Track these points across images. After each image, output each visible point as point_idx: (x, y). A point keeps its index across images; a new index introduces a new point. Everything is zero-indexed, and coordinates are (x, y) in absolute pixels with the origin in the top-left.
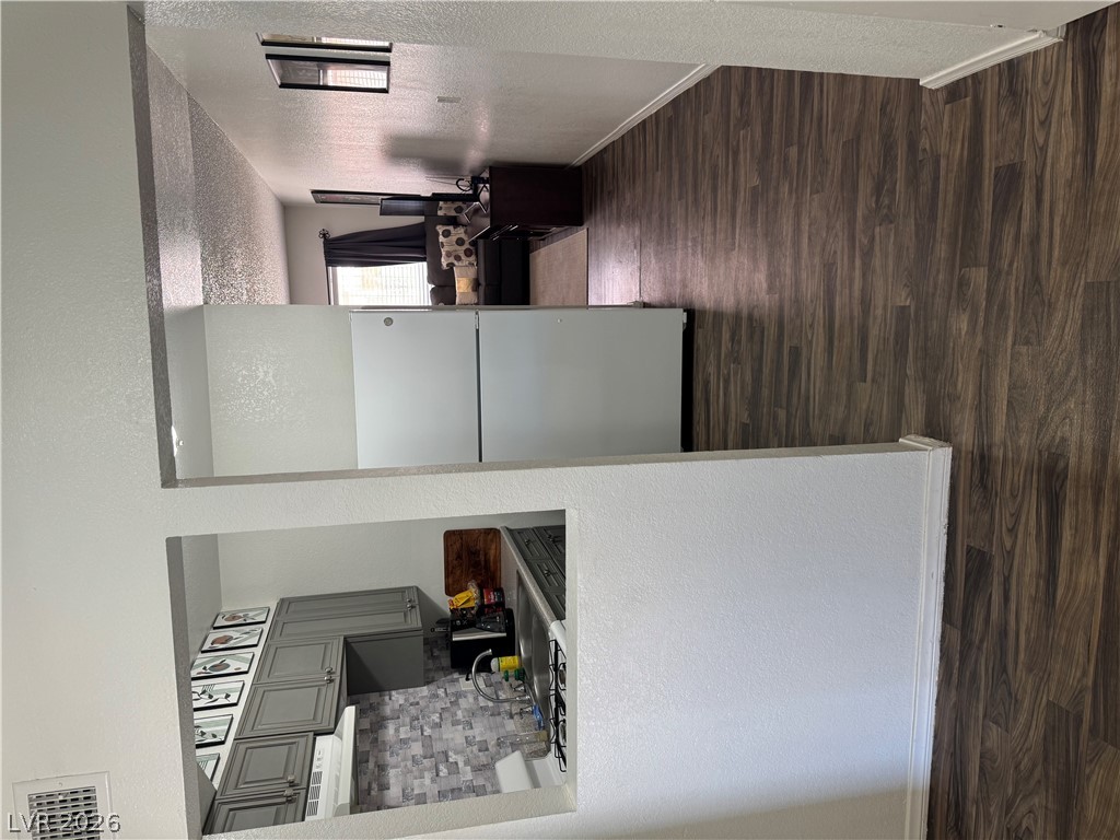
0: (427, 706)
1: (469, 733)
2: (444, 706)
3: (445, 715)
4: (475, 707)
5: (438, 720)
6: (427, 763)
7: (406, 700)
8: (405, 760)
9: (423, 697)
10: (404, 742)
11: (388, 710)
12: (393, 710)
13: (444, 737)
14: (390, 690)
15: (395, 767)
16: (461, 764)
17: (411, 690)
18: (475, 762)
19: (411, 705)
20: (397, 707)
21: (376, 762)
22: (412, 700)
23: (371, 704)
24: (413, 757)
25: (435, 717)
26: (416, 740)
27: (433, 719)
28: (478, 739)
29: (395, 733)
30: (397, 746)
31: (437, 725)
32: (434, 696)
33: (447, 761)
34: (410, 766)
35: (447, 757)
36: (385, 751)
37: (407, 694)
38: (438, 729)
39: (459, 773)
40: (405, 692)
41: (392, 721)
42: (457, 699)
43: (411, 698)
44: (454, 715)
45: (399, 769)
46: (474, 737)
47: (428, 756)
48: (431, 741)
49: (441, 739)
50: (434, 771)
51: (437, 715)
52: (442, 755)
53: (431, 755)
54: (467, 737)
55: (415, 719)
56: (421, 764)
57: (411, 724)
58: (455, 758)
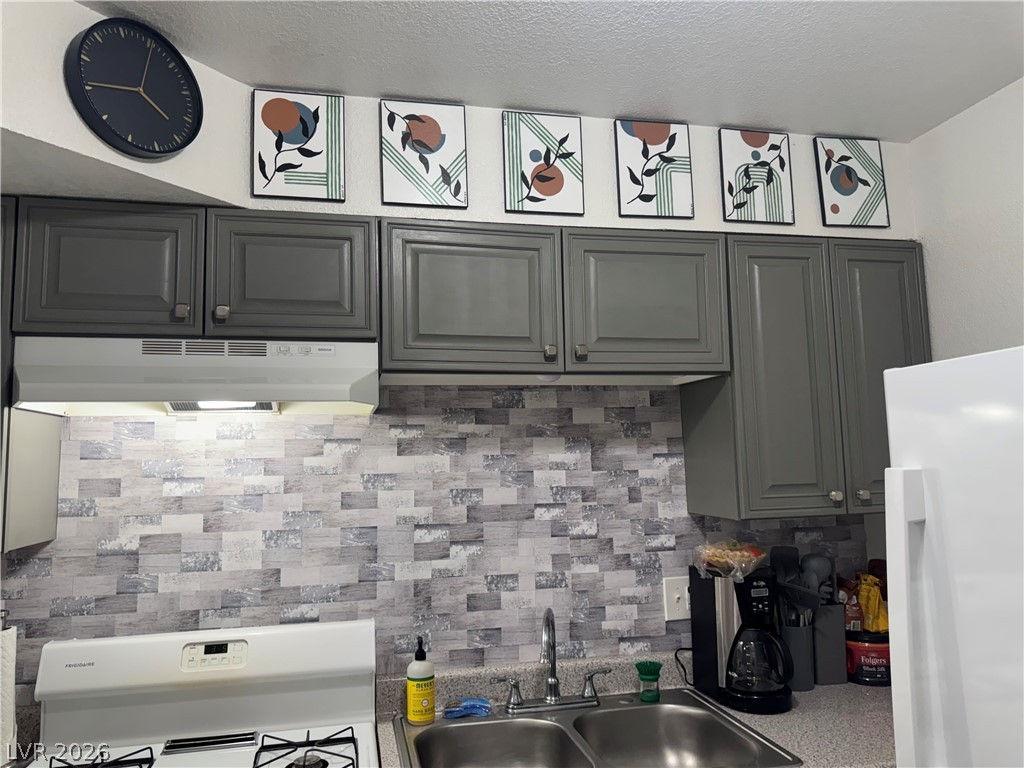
0: (622, 516)
1: (527, 583)
2: (616, 543)
3: (588, 547)
4: (604, 596)
5: (575, 531)
6: (457, 512)
7: (649, 482)
8: (471, 477)
9: (653, 510)
10: (525, 476)
11: (624, 451)
12: (620, 460)
14: (687, 455)
15: (455, 464)
16: (440, 564)
17: (682, 489)
18: (440, 586)
19: (631, 490)
20: (632, 466)
21: (474, 435)
22: (645, 491)
23: (647, 425)
24: (479, 491)
25: (588, 527)
26: (522, 495)
27: (579, 524)
28: (505, 596)
29: (552, 463)
30: (513, 466)
31: (561, 530)
32: (653, 529)
33: (452, 543)
34: (452, 485)
35: (465, 542)
36: (502, 449)
37: (668, 482)
38: (549, 531)
39: (416, 559)
40: (674, 480)
41: (589, 459)
42: (637, 568)
43: (654, 490)
44: (587, 559)
45: (447, 469)
46: (512, 589)
47: (473, 513)
48: (516, 519)
49: (519, 535)
50: (431, 521)
51: (593, 531)
52: (471, 535)
53: (475, 519)
54: (514, 577)
55: (586, 495)
56: (455, 503)
57: (575, 488)
58: (460, 555)
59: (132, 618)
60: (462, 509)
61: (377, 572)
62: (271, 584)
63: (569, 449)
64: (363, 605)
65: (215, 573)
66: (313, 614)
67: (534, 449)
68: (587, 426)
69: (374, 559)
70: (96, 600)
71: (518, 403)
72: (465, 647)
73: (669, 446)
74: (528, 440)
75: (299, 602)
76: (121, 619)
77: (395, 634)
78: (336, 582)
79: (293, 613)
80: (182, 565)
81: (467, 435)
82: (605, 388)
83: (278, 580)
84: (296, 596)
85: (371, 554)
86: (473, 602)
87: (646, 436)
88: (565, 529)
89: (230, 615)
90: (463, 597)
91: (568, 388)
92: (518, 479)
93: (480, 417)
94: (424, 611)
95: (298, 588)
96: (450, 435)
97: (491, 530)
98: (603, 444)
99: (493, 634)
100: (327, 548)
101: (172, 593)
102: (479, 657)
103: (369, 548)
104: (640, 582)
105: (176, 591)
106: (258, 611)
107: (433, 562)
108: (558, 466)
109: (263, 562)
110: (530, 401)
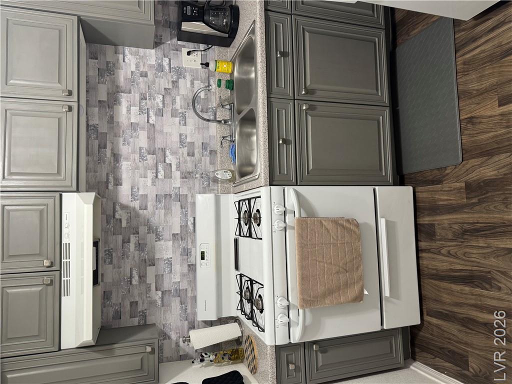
0: (154, 82)
1: (183, 130)
2: (167, 87)
3: (168, 100)
4: (190, 94)
5: (161, 105)
6: (151, 159)
7: (137, 66)
8: (134, 152)
9: (151, 66)
10: (134, 127)
11: (123, 75)
12: (126, 79)
13: (165, 131)
14: (124, 45)
15: (127, 159)
16: (174, 167)
18: (183, 168)
19: (141, 75)
20: (129, 73)
21: (112, 150)
22: (142, 69)
23: (108, 63)
24: (141, 149)
25: (159, 99)
26: (143, 129)
27: (157, 103)
28: (189, 140)
29: (127, 113)
30: (128, 132)
31: (160, 112)
32: (160, 68)
33: (165, 162)
34: (137, 161)
35: (165, 156)
36: (119, 137)
37: (138, 57)
38: (160, 117)
39: (171, 177)
40: (137, 54)
41: (125, 95)
42: (178, 78)
43: (141, 64)
44: (174, 101)
45: (129, 163)
46: (186, 136)
47: (151, 152)
48: (154, 132)
49: (162, 131)
50: (154, 171)
51: (161, 97)
52: (161, 153)
53: (154, 151)
54: (181, 135)
55: (143, 98)
56: (146, 160)
57: (140, 103)
58: (170, 159)
59: (189, 290)
60: (149, 157)
61: (176, 194)
62: (179, 237)
63: (120, 104)
64: (190, 200)
65: (173, 260)
66: (192, 219)
67: (120, 121)
68: (108, 94)
69: (170, 195)
70: (181, 304)
71: (95, 127)
72: (209, 158)
73: (119, 54)
74: (115, 124)
75: (187, 225)
76: (189, 294)
77: (202, 187)
78: (179, 211)
79: (191, 228)
80: (169, 273)
81: (112, 153)
82: (87, 82)
83: (177, 234)
84: (184, 227)
85: (168, 197)
86: (191, 154)
87: (114, 64)
88: (159, 110)
89: (191, 252)
90: (188, 158)
91: (87, 101)
92: (135, 130)
93: (103, 146)
94: (193, 175)
95: (181, 226)
96: (112, 161)
97: (159, 144)
98: (118, 87)
99: (204, 146)
100: (165, 215)
101: (180, 276)
102: (213, 152)
103: (165, 198)
104: (184, 78)
105: (179, 274)
106: (189, 241)
107: (173, 170)
108: (129, 110)
109: (169, 241)
110: (95, 121)
